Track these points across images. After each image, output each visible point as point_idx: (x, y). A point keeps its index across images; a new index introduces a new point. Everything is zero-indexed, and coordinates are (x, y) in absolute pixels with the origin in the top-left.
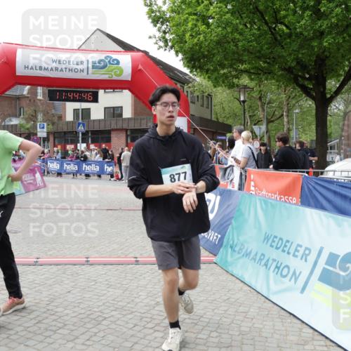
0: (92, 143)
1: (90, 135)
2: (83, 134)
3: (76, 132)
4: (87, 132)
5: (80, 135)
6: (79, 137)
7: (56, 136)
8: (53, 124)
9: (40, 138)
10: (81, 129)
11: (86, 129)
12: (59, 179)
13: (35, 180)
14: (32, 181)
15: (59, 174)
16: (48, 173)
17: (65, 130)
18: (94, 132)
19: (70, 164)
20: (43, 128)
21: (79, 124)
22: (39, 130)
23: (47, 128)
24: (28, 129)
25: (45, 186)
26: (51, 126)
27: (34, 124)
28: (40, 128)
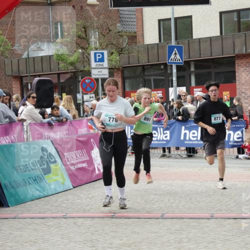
0: (198, 84)
1: (192, 69)
2: (179, 68)
3: (165, 65)
4: (187, 63)
5: (175, 71)
6: (171, 74)
7: (127, 73)
8: (121, 51)
9: (97, 80)
10: (176, 58)
11: (185, 58)
13: (90, 162)
14: (84, 165)
17: (144, 61)
18: (201, 64)
19: (156, 129)
20: (102, 60)
21: (171, 49)
22: (93, 64)
23: (109, 60)
24: (72, 64)
26: (116, 57)
27: (83, 54)
28: (96, 61)
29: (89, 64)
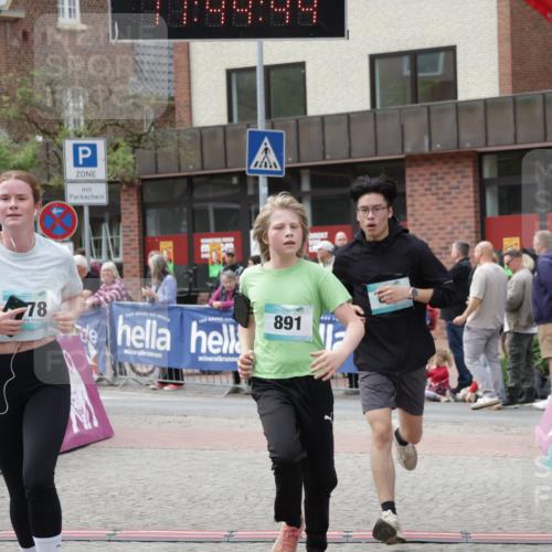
1: (306, 187)
3: (242, 175)
4: (294, 173)
5: (264, 190)
6: (256, 198)
7: (150, 195)
8: (137, 142)
9: (80, 209)
10: (266, 160)
11: (290, 161)
12: (169, 398)
15: (172, 376)
16: (119, 369)
17: (191, 167)
18: (326, 176)
19: (218, 327)
20: (91, 162)
21: (256, 139)
22: (71, 171)
23: (110, 163)
25: (105, 433)
26: (125, 155)
27: (47, 146)
28: (76, 164)
29: (61, 172)
